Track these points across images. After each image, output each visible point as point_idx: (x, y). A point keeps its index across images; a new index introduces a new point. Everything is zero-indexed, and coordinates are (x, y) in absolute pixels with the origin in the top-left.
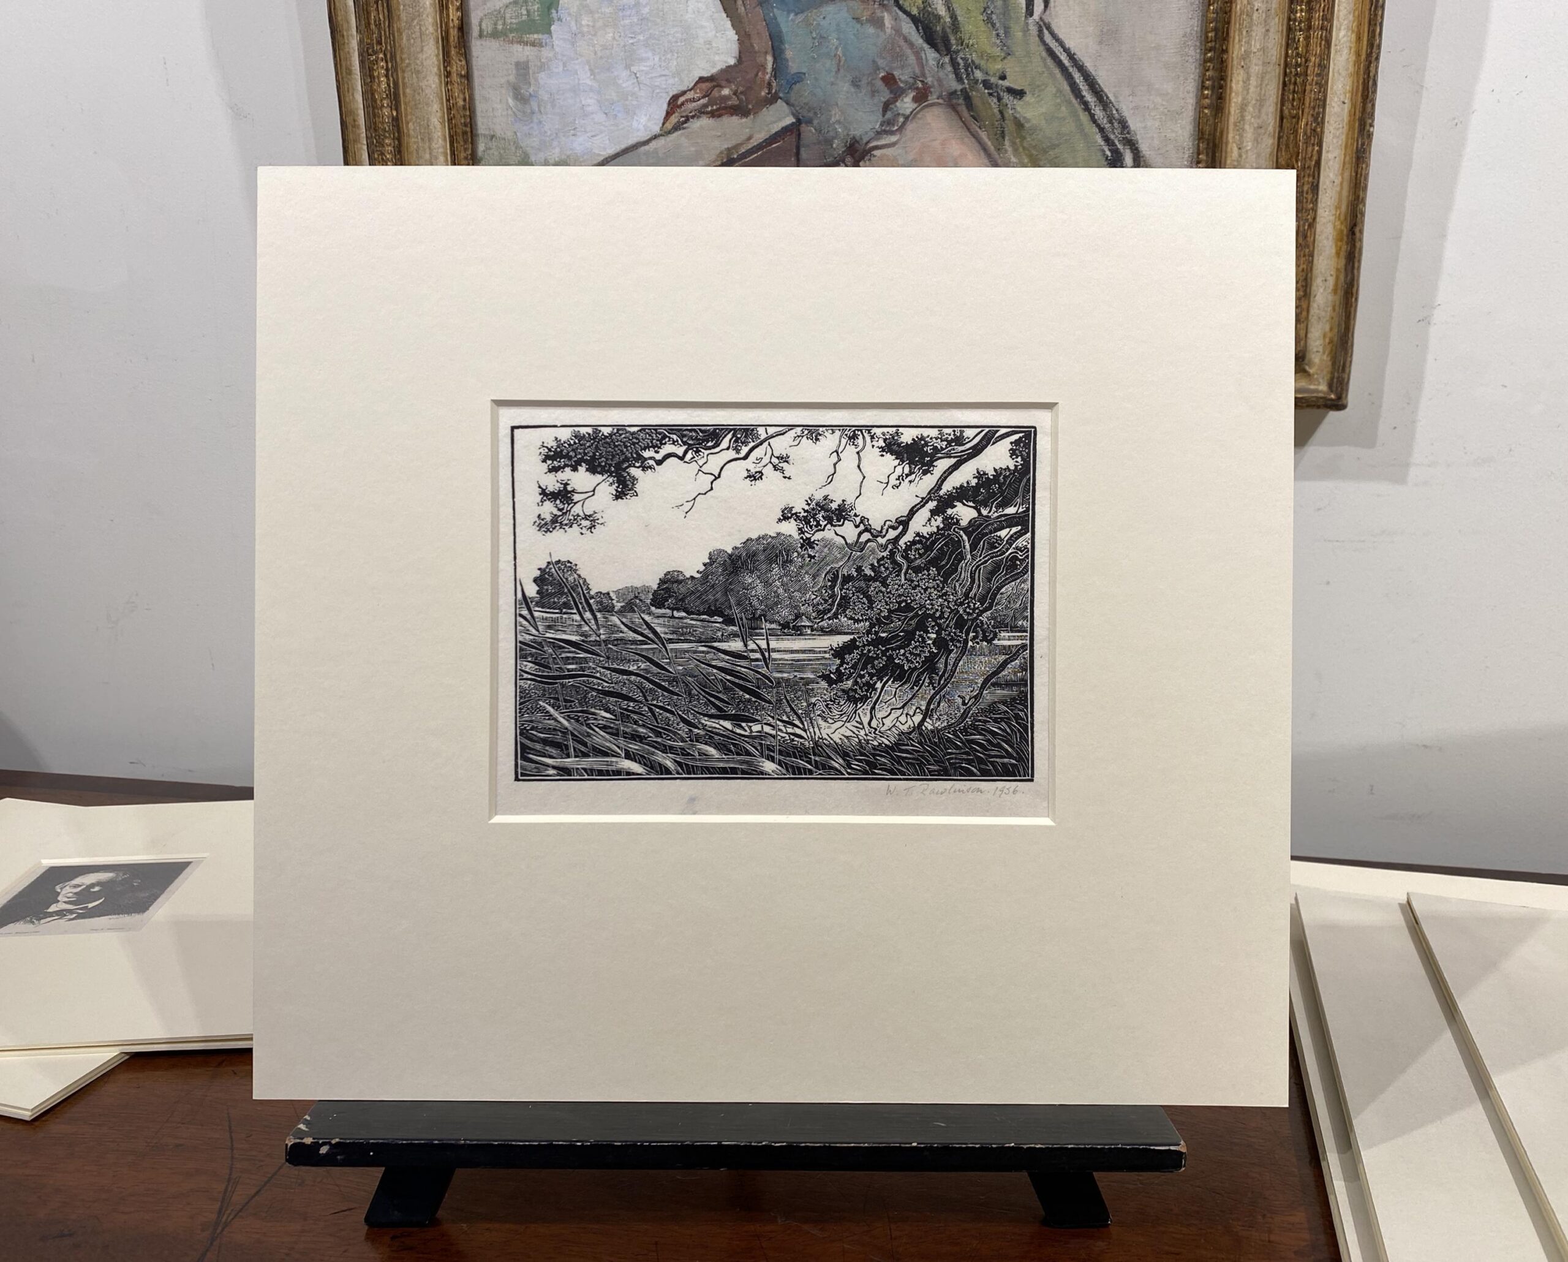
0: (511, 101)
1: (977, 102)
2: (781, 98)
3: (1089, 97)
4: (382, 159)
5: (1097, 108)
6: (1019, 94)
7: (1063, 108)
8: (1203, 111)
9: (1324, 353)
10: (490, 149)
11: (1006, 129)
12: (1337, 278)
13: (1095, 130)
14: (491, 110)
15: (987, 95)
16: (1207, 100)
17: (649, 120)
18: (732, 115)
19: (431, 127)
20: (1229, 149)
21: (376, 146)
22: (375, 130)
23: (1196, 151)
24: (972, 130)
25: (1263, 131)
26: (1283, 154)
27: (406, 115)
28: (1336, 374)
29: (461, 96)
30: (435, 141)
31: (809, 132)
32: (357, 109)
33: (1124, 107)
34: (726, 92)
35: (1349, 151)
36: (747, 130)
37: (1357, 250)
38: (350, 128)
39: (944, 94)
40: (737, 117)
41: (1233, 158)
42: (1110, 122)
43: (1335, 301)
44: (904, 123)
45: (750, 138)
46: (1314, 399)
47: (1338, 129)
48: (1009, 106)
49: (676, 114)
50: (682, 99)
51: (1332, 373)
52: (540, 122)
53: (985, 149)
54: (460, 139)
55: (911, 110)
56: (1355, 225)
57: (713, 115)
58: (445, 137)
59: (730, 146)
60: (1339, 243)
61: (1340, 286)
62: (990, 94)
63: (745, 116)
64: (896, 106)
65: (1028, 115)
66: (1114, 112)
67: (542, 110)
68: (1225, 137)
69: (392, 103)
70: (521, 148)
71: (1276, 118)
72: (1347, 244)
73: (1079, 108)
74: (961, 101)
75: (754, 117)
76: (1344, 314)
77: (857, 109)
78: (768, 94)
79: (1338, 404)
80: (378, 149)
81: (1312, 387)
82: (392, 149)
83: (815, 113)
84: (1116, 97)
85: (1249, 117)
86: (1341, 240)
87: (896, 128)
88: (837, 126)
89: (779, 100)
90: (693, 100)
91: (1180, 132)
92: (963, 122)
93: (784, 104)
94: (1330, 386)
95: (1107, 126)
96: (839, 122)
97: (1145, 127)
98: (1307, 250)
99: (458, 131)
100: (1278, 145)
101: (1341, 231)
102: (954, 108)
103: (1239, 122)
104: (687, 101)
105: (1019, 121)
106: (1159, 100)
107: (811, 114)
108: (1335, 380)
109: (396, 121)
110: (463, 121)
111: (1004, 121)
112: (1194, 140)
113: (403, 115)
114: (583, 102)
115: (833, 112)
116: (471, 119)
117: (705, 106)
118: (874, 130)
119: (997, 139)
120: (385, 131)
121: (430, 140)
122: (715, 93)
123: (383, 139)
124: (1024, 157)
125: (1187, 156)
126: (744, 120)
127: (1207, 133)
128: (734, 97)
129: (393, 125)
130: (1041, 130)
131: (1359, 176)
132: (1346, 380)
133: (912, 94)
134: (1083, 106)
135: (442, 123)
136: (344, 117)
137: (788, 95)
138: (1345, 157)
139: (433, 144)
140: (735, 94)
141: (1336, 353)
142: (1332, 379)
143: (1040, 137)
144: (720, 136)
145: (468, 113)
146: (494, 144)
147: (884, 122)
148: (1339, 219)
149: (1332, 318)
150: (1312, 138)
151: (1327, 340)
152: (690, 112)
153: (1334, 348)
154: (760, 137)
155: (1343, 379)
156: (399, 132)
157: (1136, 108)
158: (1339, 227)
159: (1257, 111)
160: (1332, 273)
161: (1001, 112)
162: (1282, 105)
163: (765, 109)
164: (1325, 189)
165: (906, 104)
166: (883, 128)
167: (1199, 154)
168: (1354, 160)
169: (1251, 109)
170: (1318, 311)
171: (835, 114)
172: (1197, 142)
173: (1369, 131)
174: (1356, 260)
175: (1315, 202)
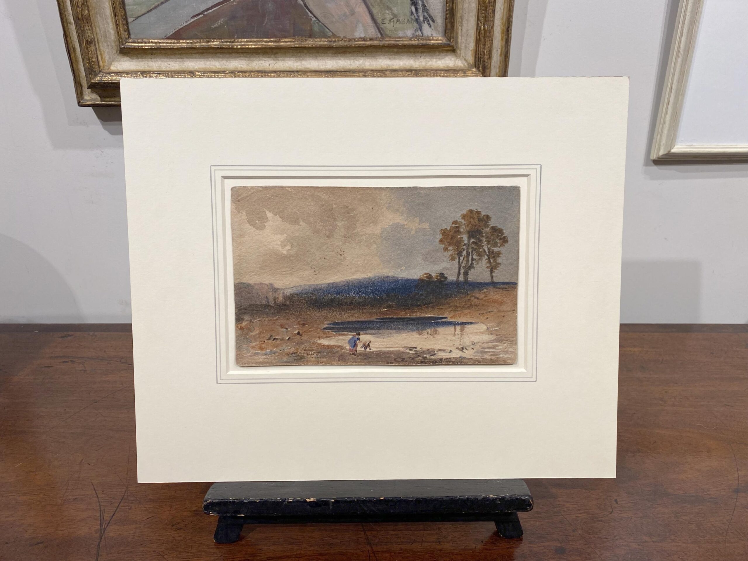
12: (502, 50)
37: (509, 38)
43: (501, 60)
56: (509, 27)
60: (503, 35)
61: (503, 53)
72: (506, 35)
76: (504, 65)
86: (503, 33)
98: (490, 38)
148: (503, 25)
149: (500, 67)
158: (502, 28)
160: (500, 47)
164: (496, 12)
170: (493, 65)
174: (509, 42)
175: (494, 17)
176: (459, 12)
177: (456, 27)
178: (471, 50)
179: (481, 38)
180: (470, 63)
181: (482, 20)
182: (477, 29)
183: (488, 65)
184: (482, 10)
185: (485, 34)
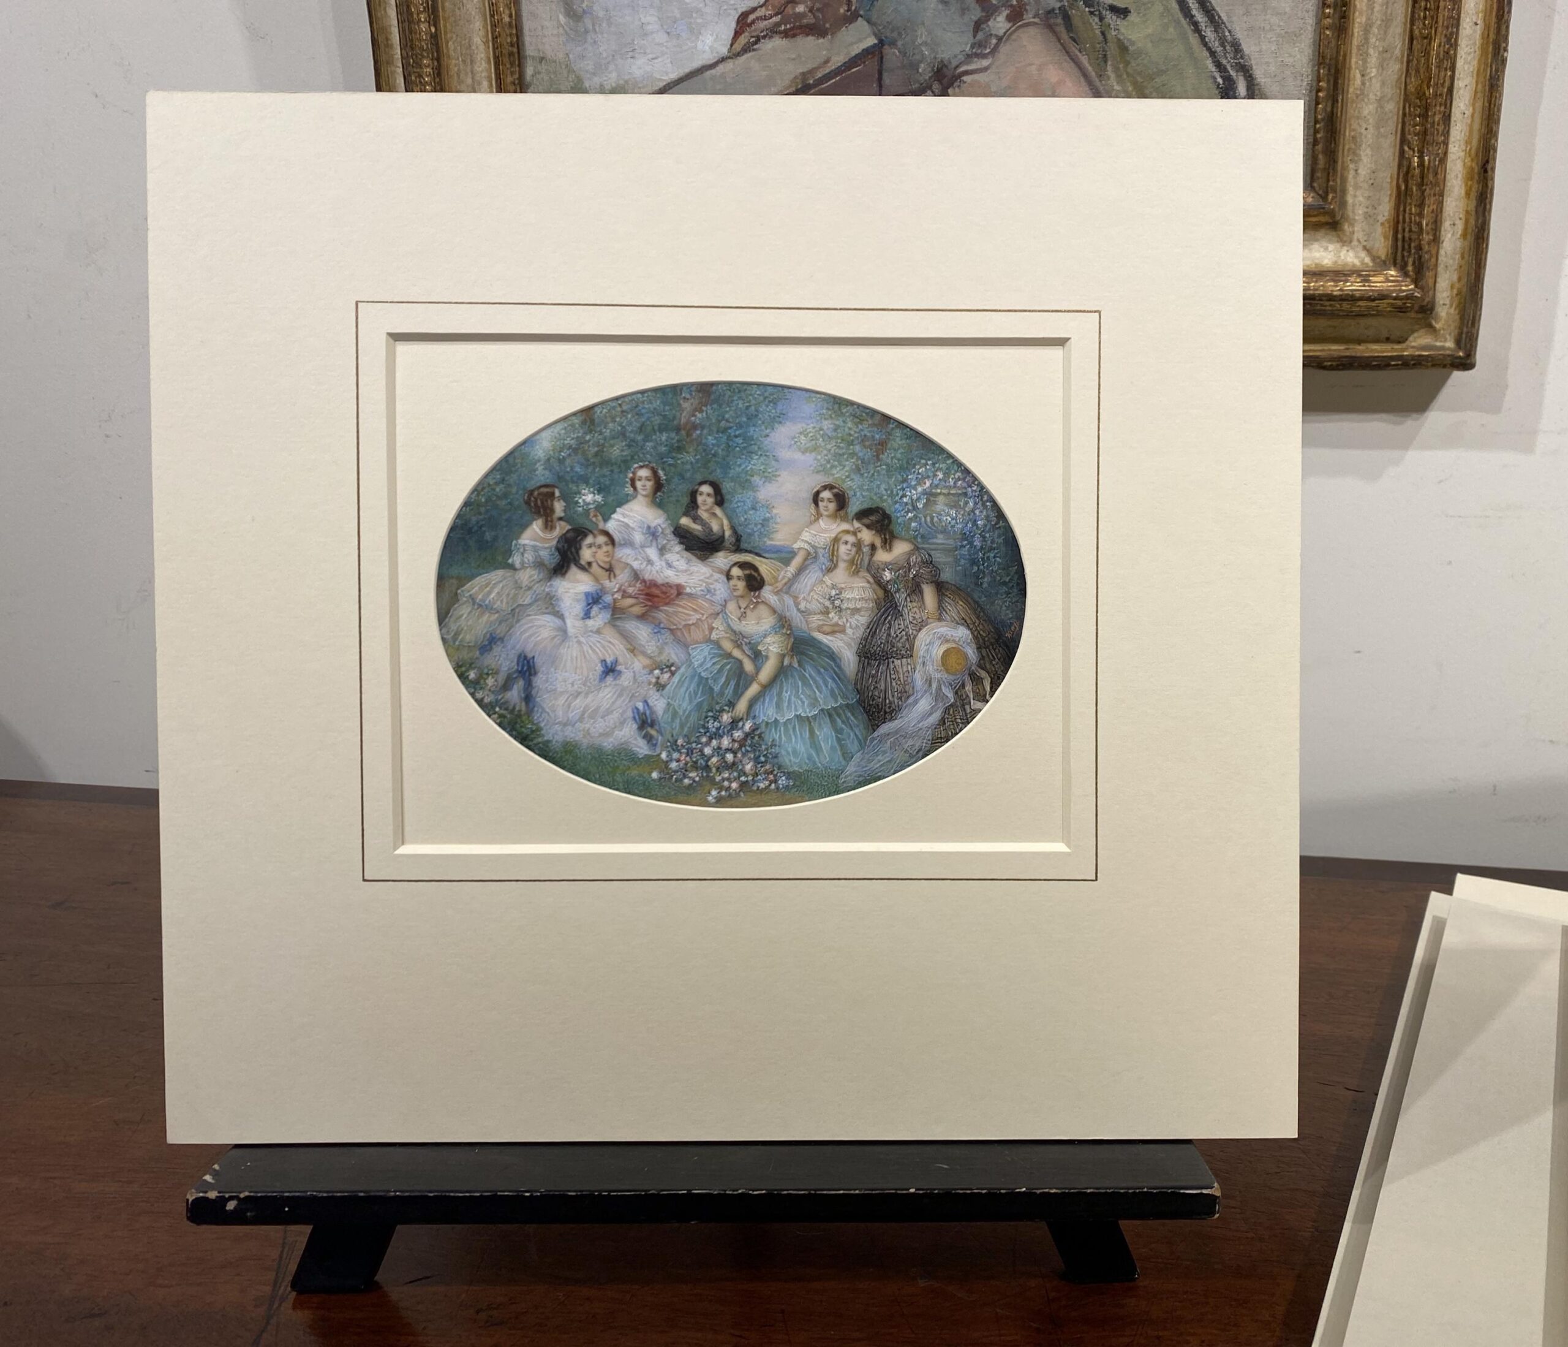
0: (562, 18)
1: (1076, 21)
2: (862, 17)
3: (1200, 17)
4: (420, 82)
5: (1208, 30)
6: (1122, 12)
7: (1171, 30)
8: (1324, 33)
9: (1451, 306)
10: (539, 73)
11: (1108, 53)
12: (1467, 222)
13: (1206, 54)
14: (540, 28)
15: (1088, 13)
16: (1328, 20)
17: (715, 40)
18: (807, 35)
19: (473, 48)
20: (1352, 76)
21: (413, 67)
22: (412, 49)
23: (1315, 78)
24: (1072, 54)
25: (1388, 55)
26: (1413, 79)
27: (446, 33)
28: (1465, 330)
29: (507, 12)
30: (478, 64)
31: (892, 55)
32: (390, 26)
33: (1238, 29)
34: (800, 8)
35: (1481, 79)
36: (824, 52)
37: (1489, 191)
38: (382, 46)
39: (1040, 12)
40: (813, 38)
41: (1356, 86)
42: (1223, 45)
43: (1464, 248)
44: (997, 45)
45: (827, 62)
46: (1441, 357)
47: (1470, 54)
48: (1112, 26)
49: (746, 34)
50: (751, 17)
51: (1461, 328)
52: (595, 42)
53: (1085, 75)
54: (506, 60)
55: (1004, 31)
56: (1487, 162)
57: (786, 34)
58: (489, 59)
59: (805, 70)
60: (1470, 182)
61: (1470, 231)
62: (1091, 13)
63: (821, 36)
64: (988, 26)
65: (1133, 37)
66: (1227, 34)
67: (597, 29)
68: (1348, 61)
69: (430, 18)
70: (574, 72)
71: (1404, 40)
72: (1479, 182)
73: (1188, 29)
74: (1059, 20)
75: (832, 37)
76: (1474, 262)
77: (944, 29)
78: (848, 11)
79: (1466, 363)
80: (415, 70)
81: (1438, 344)
82: (431, 71)
83: (900, 34)
84: (1229, 17)
85: (1374, 40)
86: (1472, 178)
87: (988, 50)
88: (923, 49)
89: (860, 19)
90: (765, 18)
91: (1298, 56)
92: (1062, 44)
93: (865, 23)
94: (1458, 342)
95: (1219, 49)
96: (925, 43)
97: (1260, 51)
98: (1438, 189)
99: (504, 52)
100: (1407, 71)
101: (1472, 169)
102: (1051, 28)
103: (1363, 46)
104: (757, 18)
105: (1123, 43)
106: (1275, 20)
107: (895, 34)
108: (1464, 336)
109: (435, 38)
110: (509, 40)
111: (1106, 44)
112: (1313, 66)
113: (443, 32)
114: (644, 20)
115: (919, 33)
116: (518, 38)
117: (778, 24)
118: (964, 53)
119: (1099, 64)
120: (423, 50)
121: (472, 62)
122: (789, 10)
123: (421, 59)
124: (1129, 84)
125: (1305, 83)
126: (821, 41)
127: (1329, 57)
128: (810, 14)
129: (431, 43)
130: (1146, 54)
131: (1492, 106)
132: (1475, 336)
133: (1006, 12)
134: (1192, 28)
135: (486, 43)
136: (376, 34)
137: (868, 13)
138: (1477, 85)
139: (476, 67)
140: (811, 11)
141: (1465, 306)
142: (1460, 334)
143: (1145, 62)
144: (794, 59)
145: (514, 32)
146: (543, 67)
147: (975, 44)
148: (1470, 156)
149: (1461, 267)
150: (1445, 62)
151: (1455, 291)
152: (762, 32)
153: (1462, 300)
154: (838, 60)
155: (1473, 335)
156: (438, 52)
157: (1251, 29)
158: (1470, 163)
159: (1382, 32)
160: (1461, 216)
161: (1103, 33)
162: (1412, 23)
163: (844, 28)
164: (1455, 121)
165: (1000, 24)
166: (974, 51)
167: (1319, 81)
168: (1487, 88)
169: (1376, 31)
170: (1444, 259)
171: (922, 35)
172: (1316, 68)
173: (1503, 56)
174: (1488, 201)
175: (1447, 134)
176: (1350, 125)
177: (1343, 162)
178: (1382, 224)
179: (1412, 189)
180: (1379, 257)
181: (1415, 141)
182: (1400, 166)
183: (1430, 259)
184: (1416, 116)
185: (1422, 178)
